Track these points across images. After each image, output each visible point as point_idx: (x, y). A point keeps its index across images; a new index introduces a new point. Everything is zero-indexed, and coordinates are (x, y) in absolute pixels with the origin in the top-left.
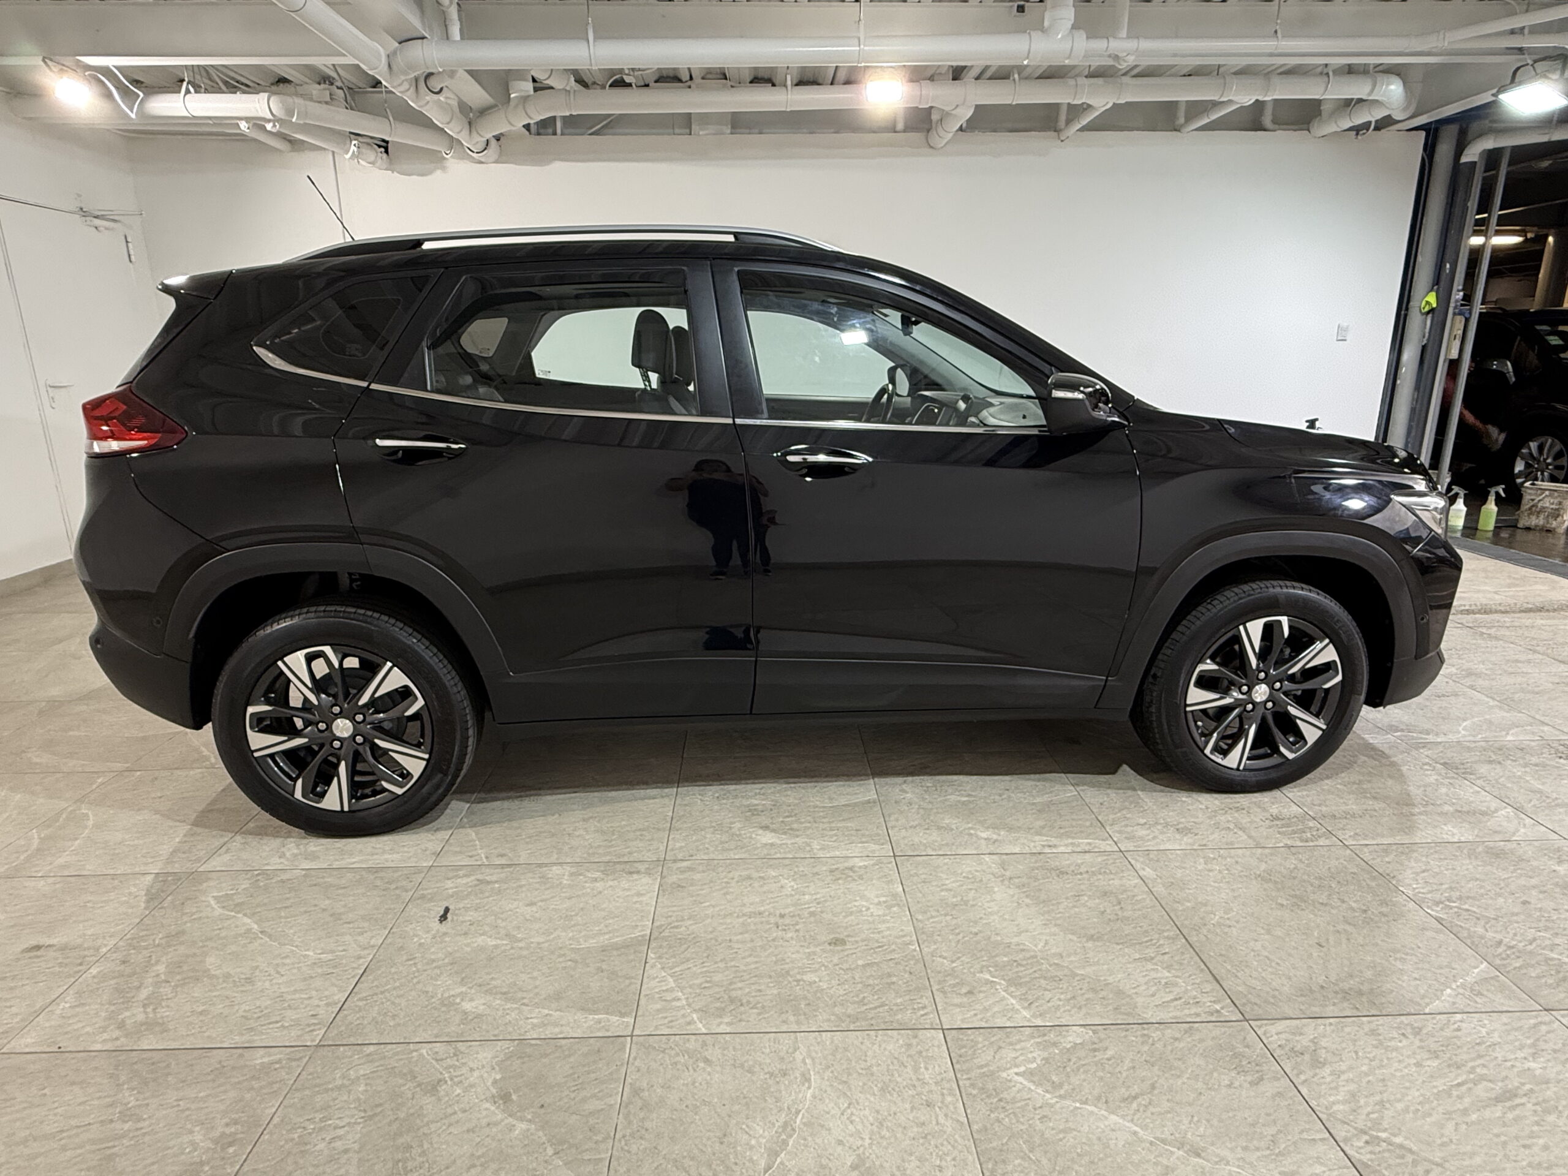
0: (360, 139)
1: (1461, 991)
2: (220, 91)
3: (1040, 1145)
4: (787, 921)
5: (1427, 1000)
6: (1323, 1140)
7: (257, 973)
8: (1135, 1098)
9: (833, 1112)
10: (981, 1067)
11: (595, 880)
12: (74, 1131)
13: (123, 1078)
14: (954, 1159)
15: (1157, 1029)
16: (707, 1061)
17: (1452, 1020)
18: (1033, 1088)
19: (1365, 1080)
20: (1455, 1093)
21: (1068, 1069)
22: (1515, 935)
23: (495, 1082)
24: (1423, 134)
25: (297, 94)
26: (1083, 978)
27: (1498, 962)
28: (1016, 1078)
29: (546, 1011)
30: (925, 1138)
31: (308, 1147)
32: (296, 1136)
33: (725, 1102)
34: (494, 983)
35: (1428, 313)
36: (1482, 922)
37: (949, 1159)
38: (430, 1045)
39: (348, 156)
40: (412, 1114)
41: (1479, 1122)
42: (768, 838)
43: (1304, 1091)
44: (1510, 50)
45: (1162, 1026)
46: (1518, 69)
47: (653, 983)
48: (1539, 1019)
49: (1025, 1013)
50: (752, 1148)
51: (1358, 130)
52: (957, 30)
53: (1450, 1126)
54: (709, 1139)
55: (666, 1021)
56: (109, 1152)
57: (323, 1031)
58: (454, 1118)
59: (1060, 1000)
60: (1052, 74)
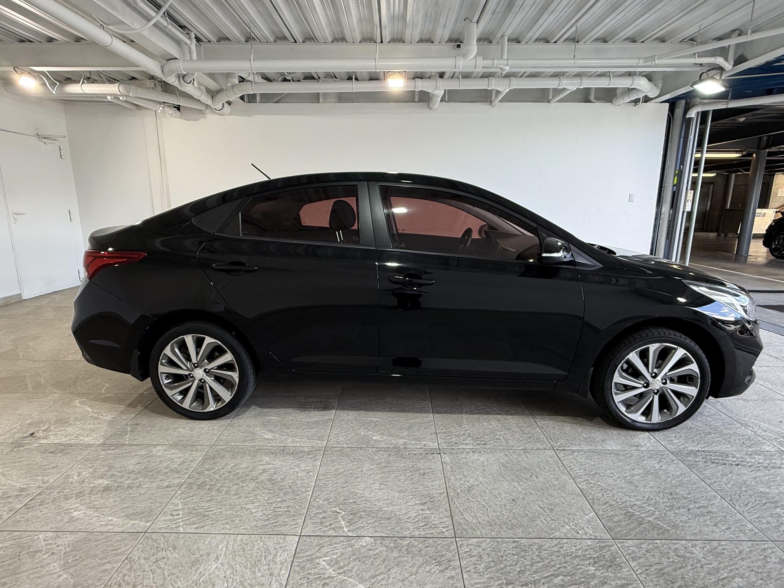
0: (165, 104)
1: (573, 527)
5: (553, 531)
8: (376, 576)
11: (174, 454)
16: (175, 548)
17: (561, 542)
18: (328, 568)
20: (542, 581)
21: (351, 559)
22: (617, 499)
24: (667, 105)
25: (138, 84)
26: (385, 512)
27: (601, 512)
28: (323, 562)
29: (110, 518)
34: (95, 503)
36: (603, 491)
38: (46, 533)
39: (159, 112)
40: (17, 567)
42: (269, 436)
43: (465, 576)
45: (411, 539)
46: (702, 74)
47: (172, 506)
49: (346, 529)
51: (636, 101)
55: (166, 526)
59: (367, 523)
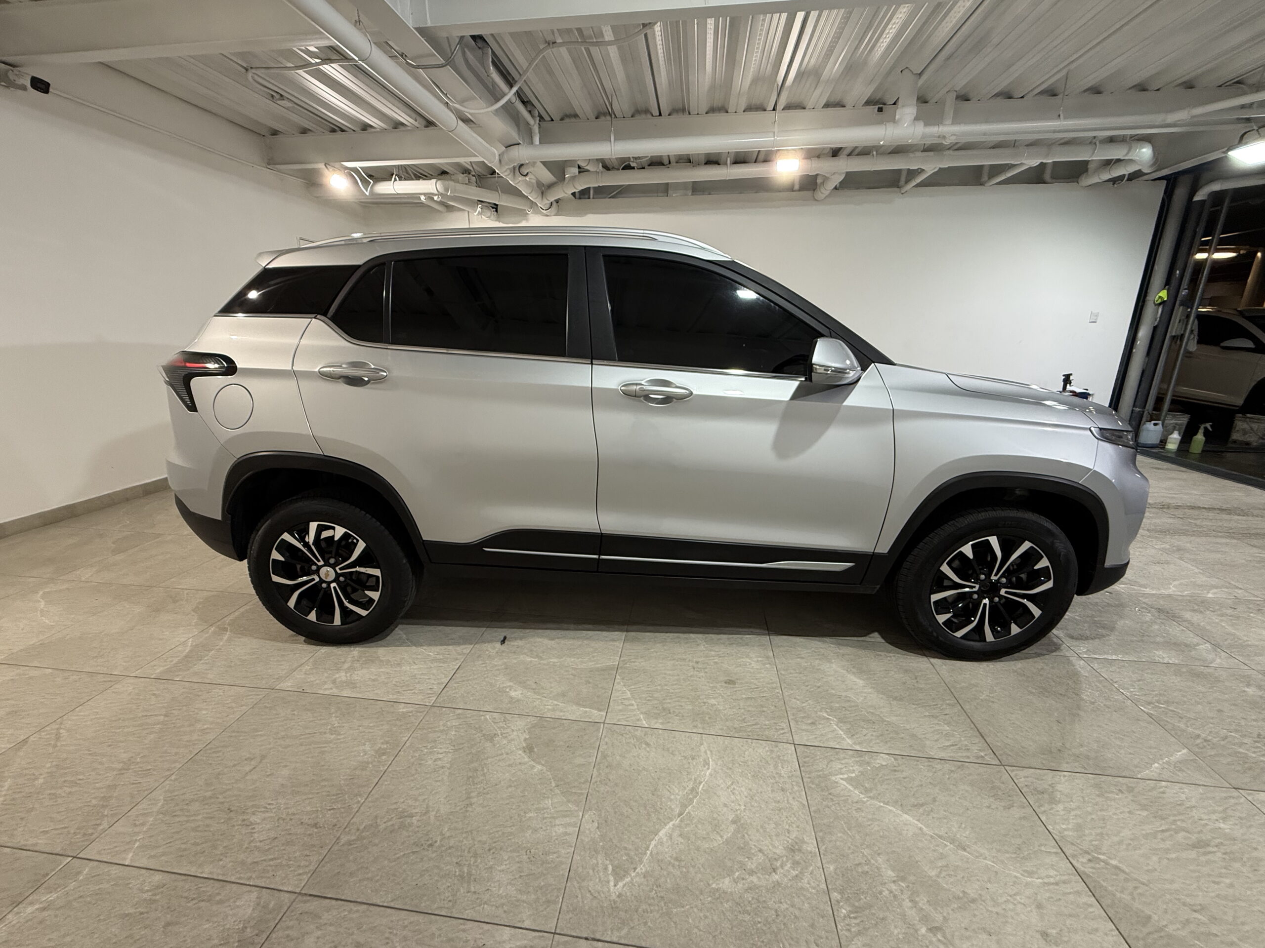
0: (483, 204)
1: (1166, 766)
2: (412, 179)
3: (855, 827)
4: (700, 666)
5: (1140, 769)
6: (1056, 853)
7: (403, 661)
8: (922, 805)
9: (722, 786)
10: (819, 771)
12: (307, 736)
13: (333, 710)
14: (798, 827)
15: (939, 763)
16: (648, 744)
17: (1159, 785)
18: (852, 789)
19: (1089, 818)
20: (1159, 837)
21: (876, 781)
22: (1211, 732)
23: (525, 740)
24: (1165, 182)
25: (451, 180)
26: (889, 723)
27: (1196, 749)
28: (841, 781)
29: (556, 703)
30: (779, 810)
31: (423, 762)
32: (417, 755)
33: (657, 770)
34: (528, 682)
35: (1160, 304)
36: (1184, 721)
37: (794, 826)
38: (491, 714)
39: (476, 214)
40: (479, 751)
41: (1178, 859)
43: (1043, 819)
44: (1240, 120)
45: (943, 762)
46: (1245, 133)
47: (618, 693)
48: (1229, 794)
49: (849, 741)
50: (671, 800)
51: (1114, 181)
52: (839, 126)
53: (1155, 858)
54: (646, 790)
55: (625, 717)
56: (324, 749)
57: (435, 698)
58: (500, 757)
59: (872, 735)
60: (899, 150)
